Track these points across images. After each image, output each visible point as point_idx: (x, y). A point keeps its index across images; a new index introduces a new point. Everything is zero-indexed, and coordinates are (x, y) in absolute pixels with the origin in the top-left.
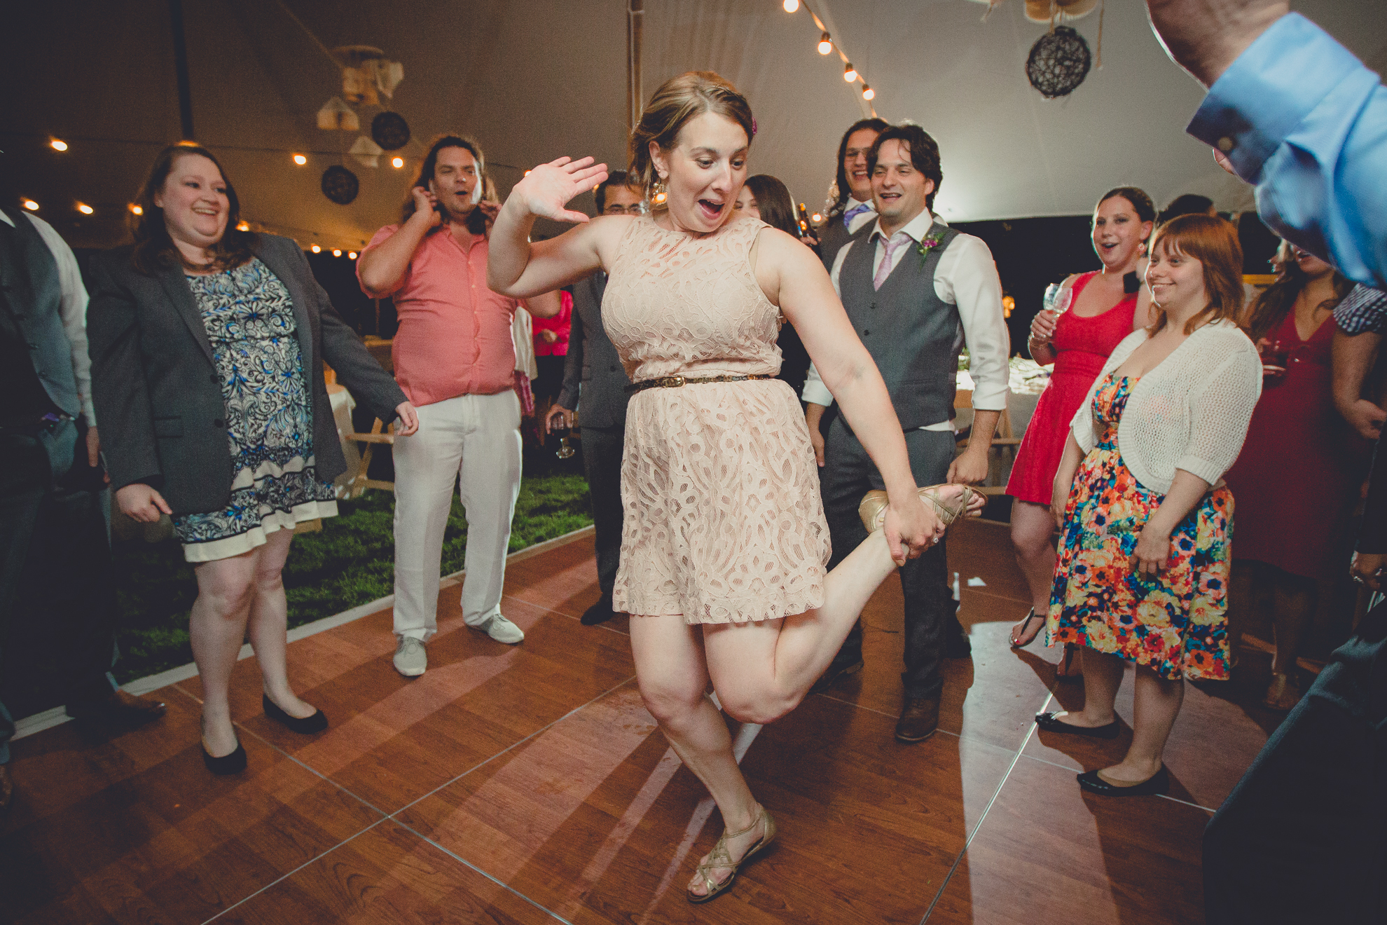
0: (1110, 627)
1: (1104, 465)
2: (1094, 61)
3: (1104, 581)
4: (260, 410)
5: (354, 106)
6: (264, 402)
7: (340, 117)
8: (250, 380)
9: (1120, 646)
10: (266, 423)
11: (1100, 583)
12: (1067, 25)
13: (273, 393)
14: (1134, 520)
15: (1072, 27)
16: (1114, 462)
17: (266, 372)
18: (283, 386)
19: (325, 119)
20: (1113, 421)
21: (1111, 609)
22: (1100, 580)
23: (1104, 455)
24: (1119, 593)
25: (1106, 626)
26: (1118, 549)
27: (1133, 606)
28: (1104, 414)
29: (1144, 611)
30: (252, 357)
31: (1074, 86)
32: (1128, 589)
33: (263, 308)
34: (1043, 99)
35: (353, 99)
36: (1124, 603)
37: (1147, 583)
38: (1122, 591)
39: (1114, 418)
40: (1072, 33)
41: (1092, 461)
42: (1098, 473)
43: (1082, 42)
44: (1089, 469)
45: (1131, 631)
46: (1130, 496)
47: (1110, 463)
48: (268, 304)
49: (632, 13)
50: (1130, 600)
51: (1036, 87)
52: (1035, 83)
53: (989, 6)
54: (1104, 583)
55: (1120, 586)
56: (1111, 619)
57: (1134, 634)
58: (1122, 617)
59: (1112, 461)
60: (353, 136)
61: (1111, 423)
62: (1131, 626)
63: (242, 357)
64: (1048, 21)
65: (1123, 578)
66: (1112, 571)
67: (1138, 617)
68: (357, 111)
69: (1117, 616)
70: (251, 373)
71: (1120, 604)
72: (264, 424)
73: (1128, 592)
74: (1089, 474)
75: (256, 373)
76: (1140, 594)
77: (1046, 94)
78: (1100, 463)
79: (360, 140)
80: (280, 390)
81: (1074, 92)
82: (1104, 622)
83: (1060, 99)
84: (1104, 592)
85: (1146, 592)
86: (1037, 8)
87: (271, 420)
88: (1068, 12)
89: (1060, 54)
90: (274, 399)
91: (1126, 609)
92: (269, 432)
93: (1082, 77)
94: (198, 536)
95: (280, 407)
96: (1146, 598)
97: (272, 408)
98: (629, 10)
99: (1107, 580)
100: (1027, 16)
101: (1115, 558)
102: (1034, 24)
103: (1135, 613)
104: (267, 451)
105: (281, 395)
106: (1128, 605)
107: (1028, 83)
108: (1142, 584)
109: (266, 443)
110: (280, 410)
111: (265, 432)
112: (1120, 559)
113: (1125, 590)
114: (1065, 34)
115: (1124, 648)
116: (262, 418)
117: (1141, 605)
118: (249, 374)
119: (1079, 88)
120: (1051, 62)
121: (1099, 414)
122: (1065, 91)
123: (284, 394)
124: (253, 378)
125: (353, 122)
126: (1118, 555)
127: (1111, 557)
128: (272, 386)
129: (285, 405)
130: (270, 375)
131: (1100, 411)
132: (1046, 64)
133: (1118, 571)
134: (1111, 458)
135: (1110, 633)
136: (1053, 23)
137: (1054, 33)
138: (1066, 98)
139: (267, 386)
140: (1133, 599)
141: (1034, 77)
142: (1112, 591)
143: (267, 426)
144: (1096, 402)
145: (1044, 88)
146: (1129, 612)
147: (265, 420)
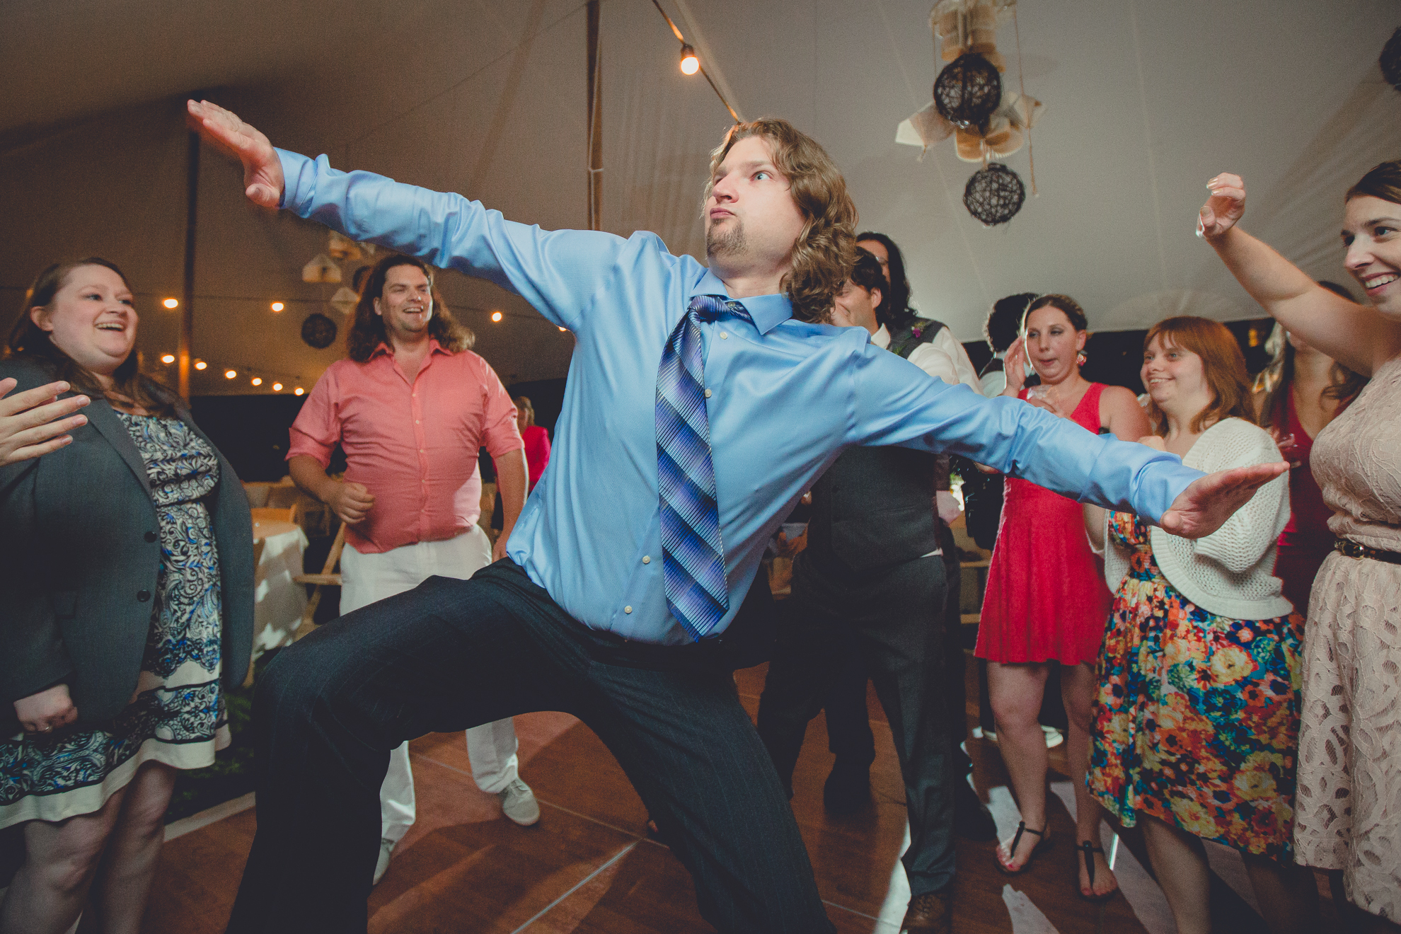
0: (1203, 805)
1: (1150, 599)
2: (1028, 191)
3: (1177, 747)
4: (185, 592)
5: (339, 261)
6: (189, 581)
7: (324, 270)
8: (176, 553)
9: (1222, 830)
10: (191, 608)
11: (1172, 750)
12: (998, 162)
13: (199, 568)
14: (1194, 664)
15: (1002, 163)
16: (1161, 594)
17: (191, 541)
18: (208, 559)
19: (311, 273)
20: (1140, 543)
21: (1198, 782)
22: (1172, 746)
23: (1146, 588)
24: (1205, 761)
25: (1197, 804)
26: (1187, 707)
27: (1227, 777)
28: (1128, 536)
29: (1242, 784)
30: (179, 522)
31: (1012, 213)
32: (1216, 757)
33: (202, 466)
34: (984, 226)
35: (337, 255)
36: (1214, 775)
37: (1239, 747)
38: (1209, 759)
39: (1141, 539)
40: (1003, 169)
41: (1134, 595)
42: (1145, 610)
43: (1014, 175)
44: (1133, 605)
45: (1230, 812)
46: (1184, 634)
47: (1156, 597)
48: (206, 461)
49: (592, 171)
50: (1221, 771)
51: (976, 216)
52: (975, 213)
53: (923, 148)
54: (1178, 750)
55: (1203, 753)
56: (1201, 795)
57: (1236, 816)
58: (1215, 792)
59: (1158, 593)
60: (335, 287)
61: (1138, 546)
62: (1229, 806)
63: (168, 523)
64: (980, 159)
65: (1204, 743)
66: (1184, 734)
67: (1238, 793)
68: (341, 266)
69: (1208, 791)
70: (176, 543)
71: (1210, 775)
72: (189, 609)
73: (1216, 761)
74: (1135, 611)
75: (182, 543)
76: (1232, 762)
77: (986, 222)
78: (1144, 598)
79: (341, 291)
80: (204, 564)
81: (1013, 220)
82: (1191, 800)
83: (1000, 226)
84: (1179, 761)
85: (1242, 758)
86: (968, 148)
87: (198, 604)
88: (996, 151)
89: (995, 186)
90: (201, 575)
91: (1217, 782)
92: (193, 621)
93: (1018, 206)
94: (61, 782)
95: (206, 586)
96: (1243, 766)
97: (199, 588)
98: (590, 169)
99: (1181, 747)
100: (960, 157)
101: (1186, 719)
102: (966, 163)
103: (1231, 787)
104: (190, 645)
105: (206, 571)
106: (1220, 777)
107: (967, 213)
108: (1232, 748)
109: (188, 635)
110: (206, 590)
111: (189, 620)
112: (1193, 720)
113: (1211, 757)
114: (998, 170)
115: (1228, 832)
116: (186, 601)
117: (1238, 776)
118: (174, 546)
119: (1017, 215)
120: (987, 194)
121: (1122, 536)
122: (1005, 219)
123: (210, 568)
124: (179, 550)
125: (336, 275)
126: (1189, 714)
127: (1180, 717)
128: (197, 558)
129: (211, 583)
130: (195, 546)
131: (1122, 533)
132: (982, 196)
133: (1195, 734)
134: (1155, 590)
135: (1206, 813)
136: (985, 160)
137: (987, 168)
138: (1006, 224)
139: (192, 559)
140: (1224, 768)
141: (972, 207)
142: (1192, 760)
143: (192, 612)
144: (1114, 524)
145: (984, 217)
146: (1223, 787)
147: (189, 604)
